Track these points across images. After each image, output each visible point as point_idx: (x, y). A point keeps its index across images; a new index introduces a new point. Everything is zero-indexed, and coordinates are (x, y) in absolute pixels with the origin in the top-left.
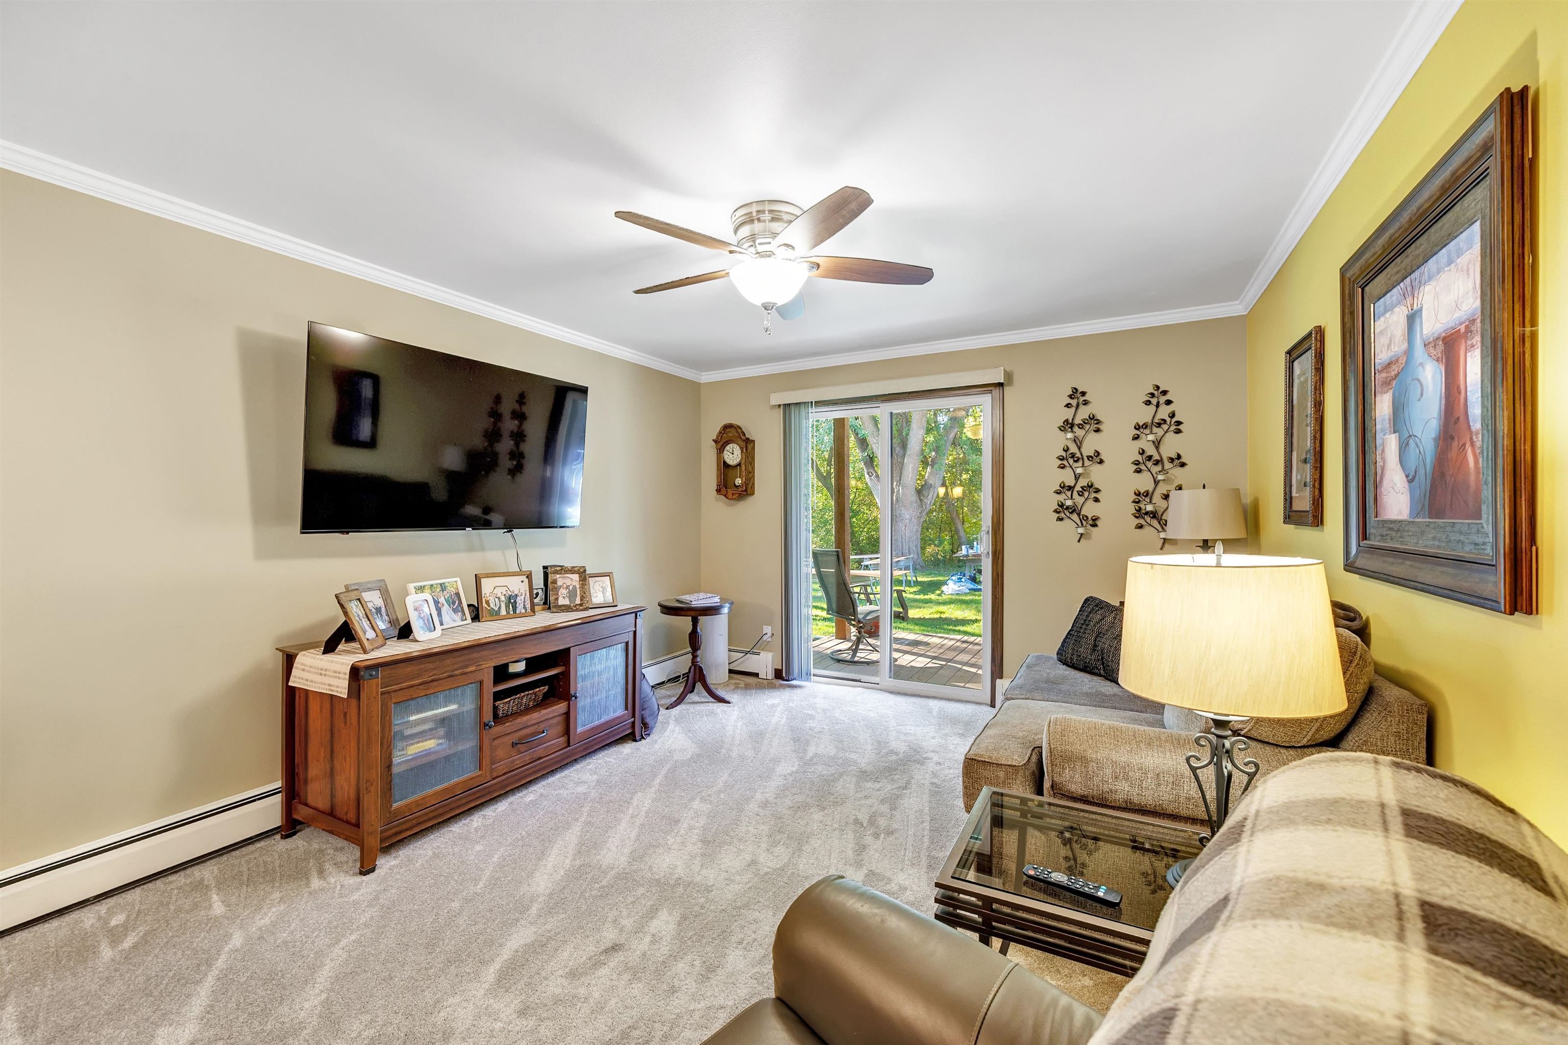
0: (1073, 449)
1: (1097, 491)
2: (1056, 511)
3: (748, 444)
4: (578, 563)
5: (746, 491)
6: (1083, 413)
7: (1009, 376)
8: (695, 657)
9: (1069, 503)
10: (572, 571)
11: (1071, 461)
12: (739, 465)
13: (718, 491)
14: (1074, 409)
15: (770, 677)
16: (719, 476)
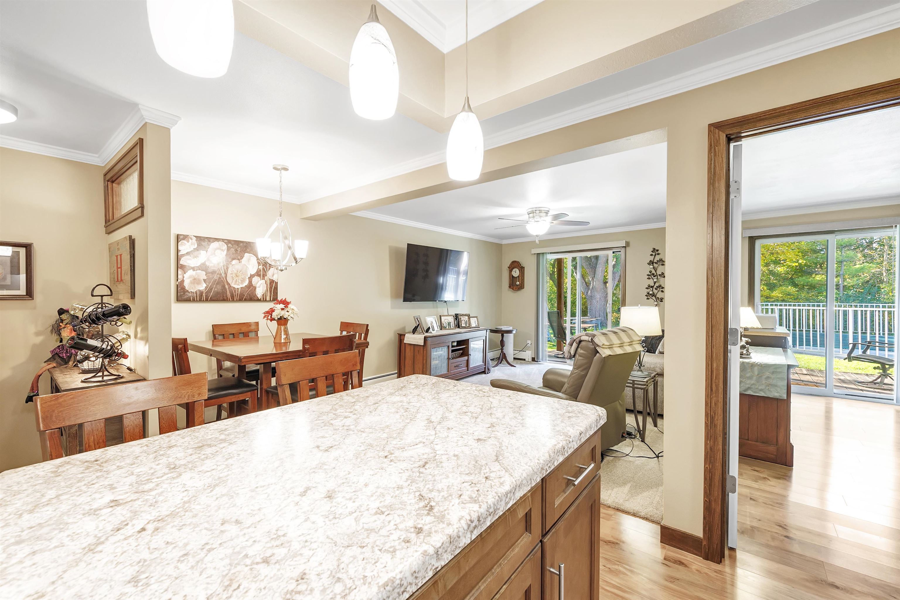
0: (653, 272)
1: (663, 288)
2: (646, 296)
3: (522, 269)
4: (467, 313)
5: (521, 287)
6: (658, 258)
7: (628, 244)
8: (502, 349)
9: (651, 292)
10: (466, 315)
11: (652, 276)
12: (518, 276)
13: (510, 287)
14: (654, 256)
15: (530, 361)
16: (510, 281)
